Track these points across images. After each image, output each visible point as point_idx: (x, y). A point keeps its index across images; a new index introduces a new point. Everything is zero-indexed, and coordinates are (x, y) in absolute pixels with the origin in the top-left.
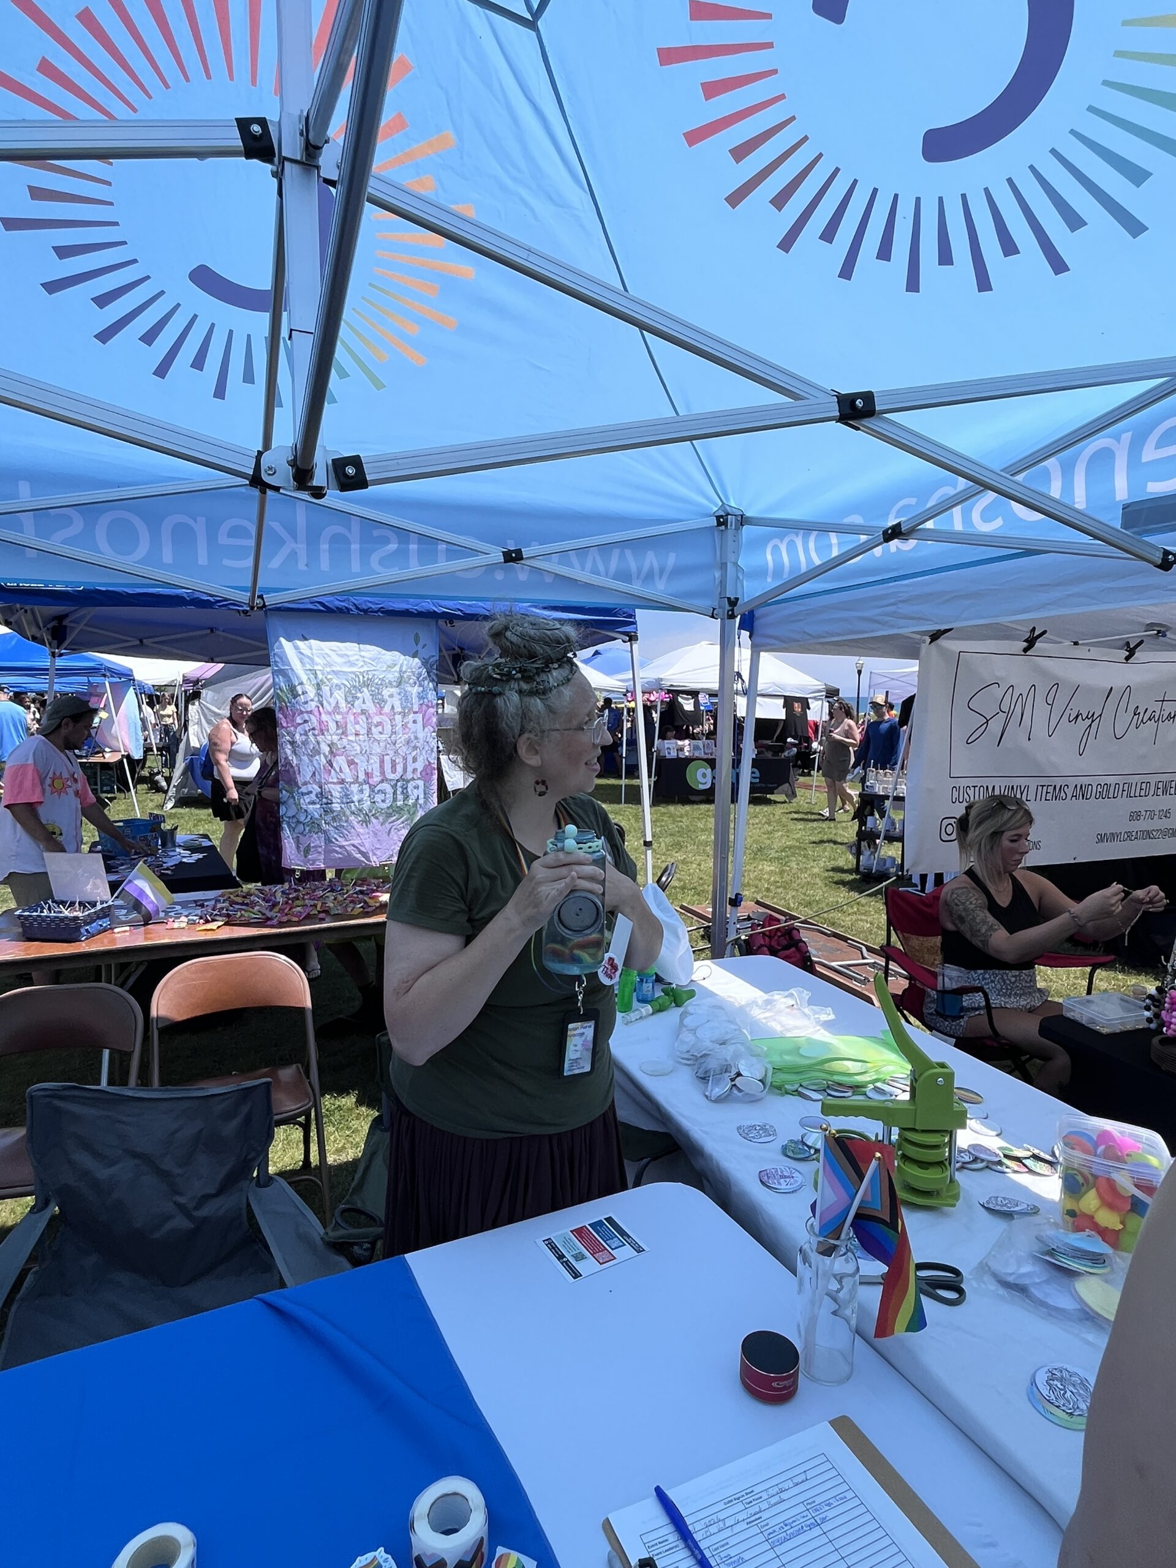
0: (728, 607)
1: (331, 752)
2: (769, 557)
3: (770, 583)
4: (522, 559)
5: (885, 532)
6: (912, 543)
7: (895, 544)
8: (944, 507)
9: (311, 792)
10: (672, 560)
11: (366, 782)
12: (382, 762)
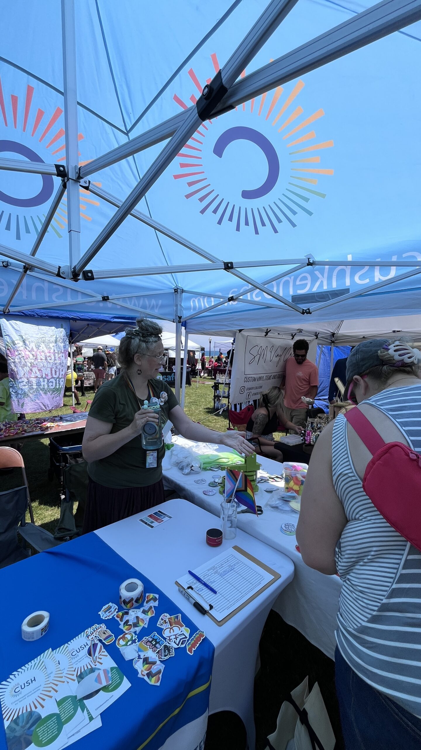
0: (178, 319)
1: (31, 366)
2: (192, 304)
3: (192, 312)
4: (109, 299)
5: (229, 299)
6: (236, 302)
7: (231, 302)
8: (245, 293)
9: (24, 381)
10: (160, 302)
12: (51, 370)
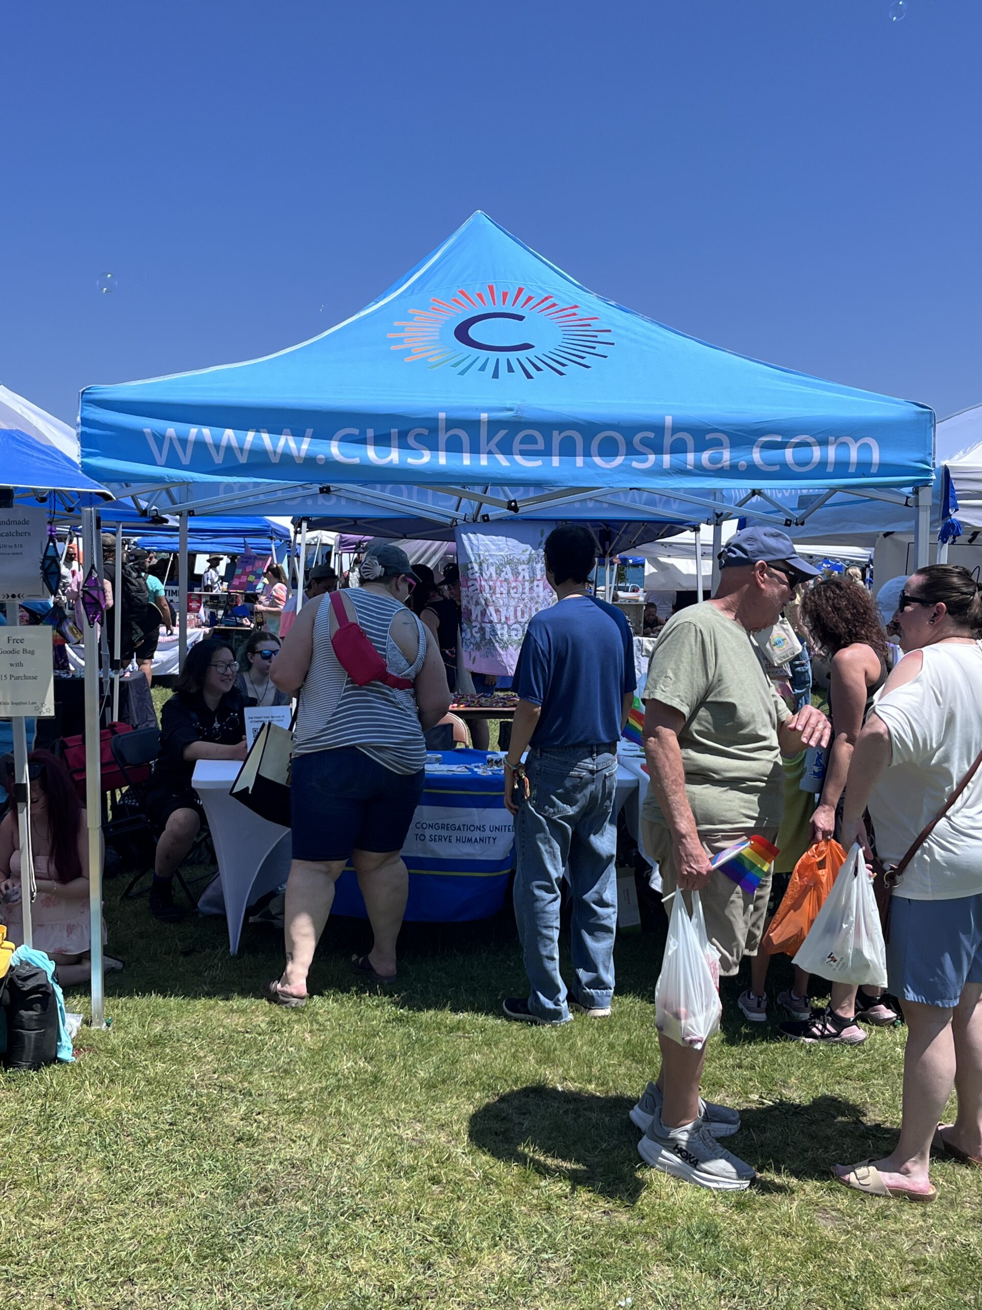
1: (486, 604)
9: (476, 626)
11: (506, 623)
12: (516, 611)
